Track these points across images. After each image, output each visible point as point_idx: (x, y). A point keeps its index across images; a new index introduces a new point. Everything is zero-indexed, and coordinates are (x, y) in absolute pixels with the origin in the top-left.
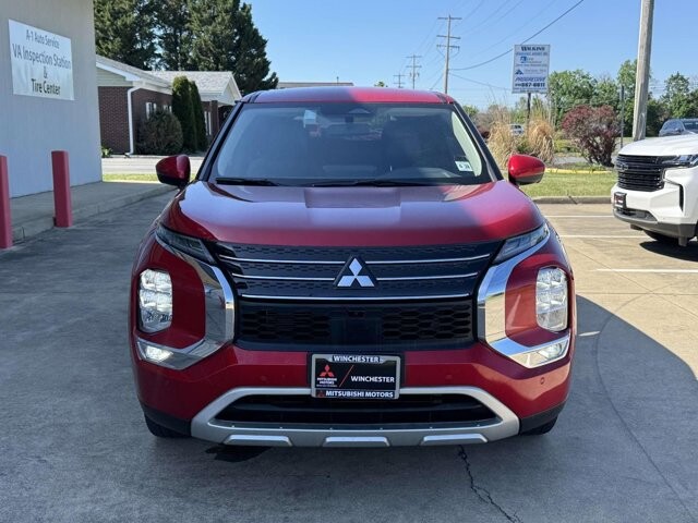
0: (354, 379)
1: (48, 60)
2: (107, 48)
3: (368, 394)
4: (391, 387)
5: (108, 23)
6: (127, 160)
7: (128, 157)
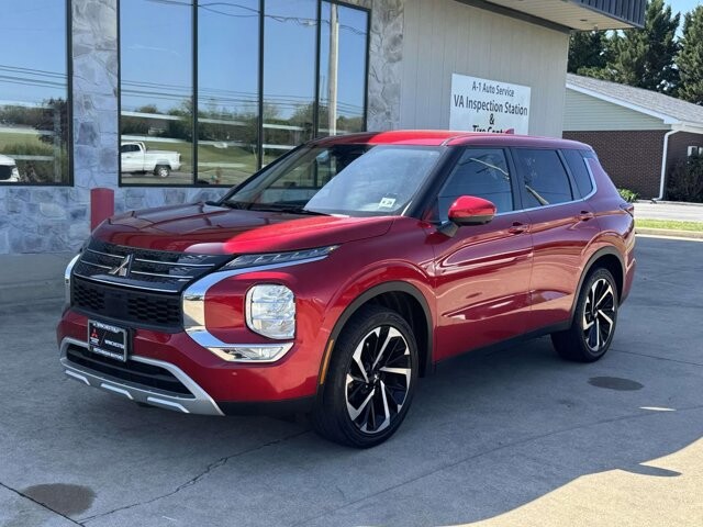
0: (107, 342)
1: (498, 108)
2: (691, 90)
3: (112, 355)
4: (120, 351)
5: (696, 64)
6: (654, 205)
7: (655, 202)
